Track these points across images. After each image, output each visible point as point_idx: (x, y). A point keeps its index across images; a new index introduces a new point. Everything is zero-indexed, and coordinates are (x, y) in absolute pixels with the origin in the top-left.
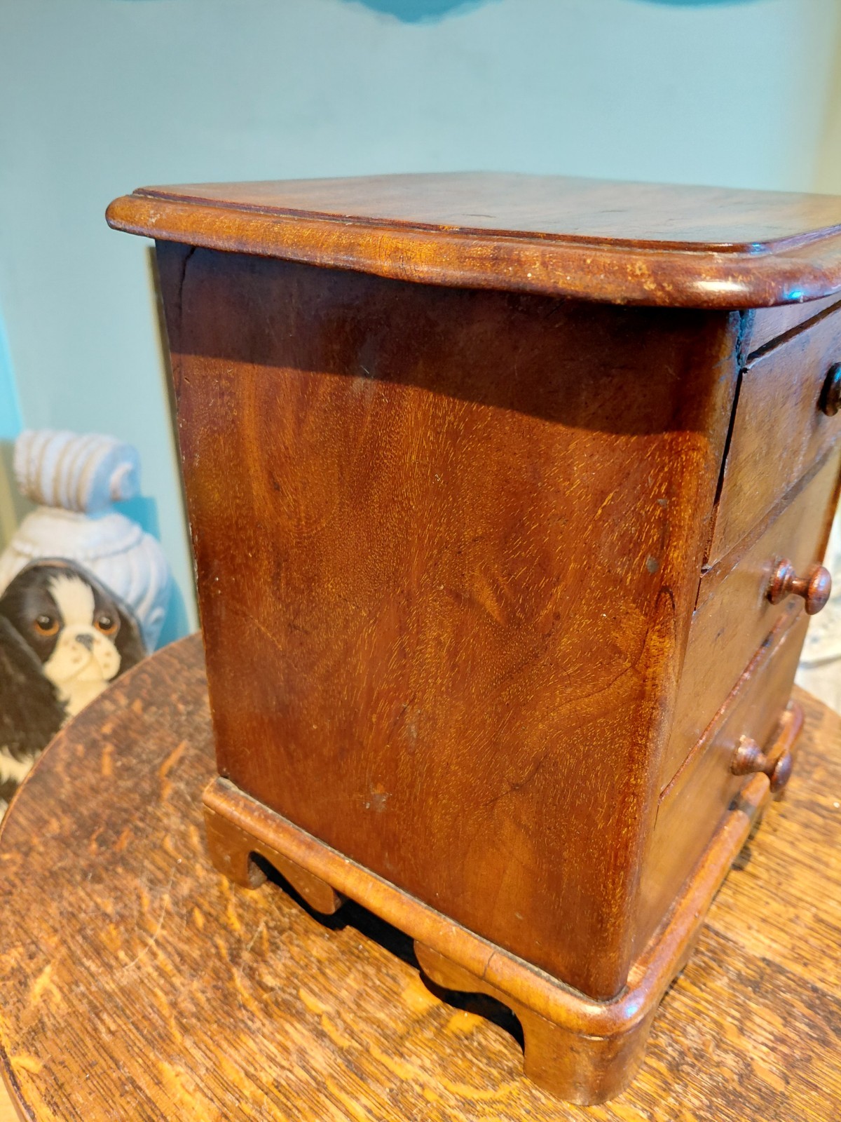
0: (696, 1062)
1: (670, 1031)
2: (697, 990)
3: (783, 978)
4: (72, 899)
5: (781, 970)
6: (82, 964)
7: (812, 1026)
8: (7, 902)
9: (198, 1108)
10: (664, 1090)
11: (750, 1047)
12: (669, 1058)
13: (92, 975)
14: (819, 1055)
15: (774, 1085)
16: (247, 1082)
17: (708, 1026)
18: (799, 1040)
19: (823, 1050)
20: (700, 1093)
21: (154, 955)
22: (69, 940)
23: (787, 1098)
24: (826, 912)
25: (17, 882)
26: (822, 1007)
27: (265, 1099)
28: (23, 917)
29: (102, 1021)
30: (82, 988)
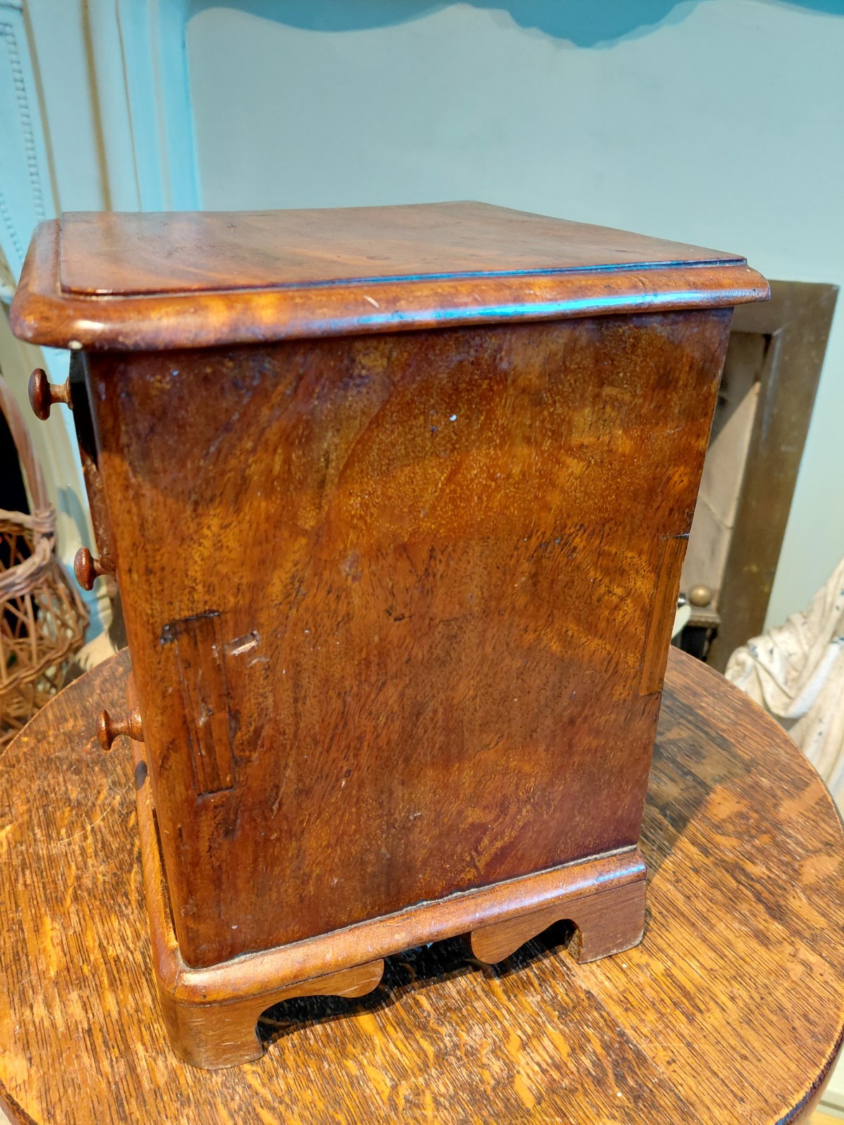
0: (464, 1057)
1: (457, 1024)
2: (504, 998)
3: (596, 1014)
4: (52, 782)
5: (599, 1007)
6: (33, 830)
7: (597, 1064)
8: (7, 772)
9: (54, 958)
10: (420, 1070)
11: (523, 1062)
12: (442, 1046)
13: (35, 840)
14: (585, 1090)
15: (525, 1100)
16: (97, 950)
17: (494, 1030)
18: (575, 1072)
19: (592, 1088)
20: (451, 1083)
21: (85, 838)
22: (34, 810)
23: (530, 1115)
24: (681, 969)
25: (22, 760)
26: (618, 1052)
27: (103, 967)
28: (12, 786)
29: (24, 874)
30: (24, 848)
